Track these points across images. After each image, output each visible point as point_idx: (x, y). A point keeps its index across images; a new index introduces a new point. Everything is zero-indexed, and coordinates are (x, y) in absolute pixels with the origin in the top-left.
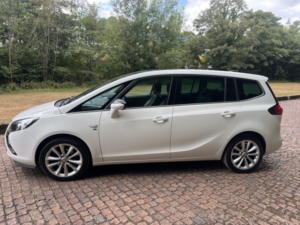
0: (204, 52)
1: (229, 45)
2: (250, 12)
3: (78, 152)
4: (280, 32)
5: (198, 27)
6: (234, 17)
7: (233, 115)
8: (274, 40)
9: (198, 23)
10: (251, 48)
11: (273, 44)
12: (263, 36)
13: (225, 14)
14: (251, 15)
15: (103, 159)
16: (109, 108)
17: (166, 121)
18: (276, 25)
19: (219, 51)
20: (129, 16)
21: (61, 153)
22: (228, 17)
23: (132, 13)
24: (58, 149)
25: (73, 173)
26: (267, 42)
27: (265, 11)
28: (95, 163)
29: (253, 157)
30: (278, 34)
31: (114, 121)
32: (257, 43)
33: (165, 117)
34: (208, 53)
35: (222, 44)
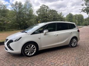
0: (39, 20)
1: (47, 18)
2: (50, 10)
3: (35, 47)
4: (58, 15)
5: (37, 13)
6: (47, 11)
7: (71, 33)
8: (57, 17)
9: (37, 12)
10: (52, 19)
11: (57, 18)
12: (54, 16)
13: (44, 10)
14: (51, 11)
15: (42, 48)
16: (43, 32)
17: (57, 35)
18: (57, 13)
19: (44, 20)
20: (17, 9)
21: (29, 48)
22: (45, 11)
23: (18, 8)
24: (29, 46)
25: (33, 53)
26: (55, 17)
27: (54, 10)
28: (39, 50)
29: (75, 43)
30: (58, 16)
31: (45, 36)
32: (53, 18)
33: (57, 34)
34: (41, 20)
35: (45, 18)
